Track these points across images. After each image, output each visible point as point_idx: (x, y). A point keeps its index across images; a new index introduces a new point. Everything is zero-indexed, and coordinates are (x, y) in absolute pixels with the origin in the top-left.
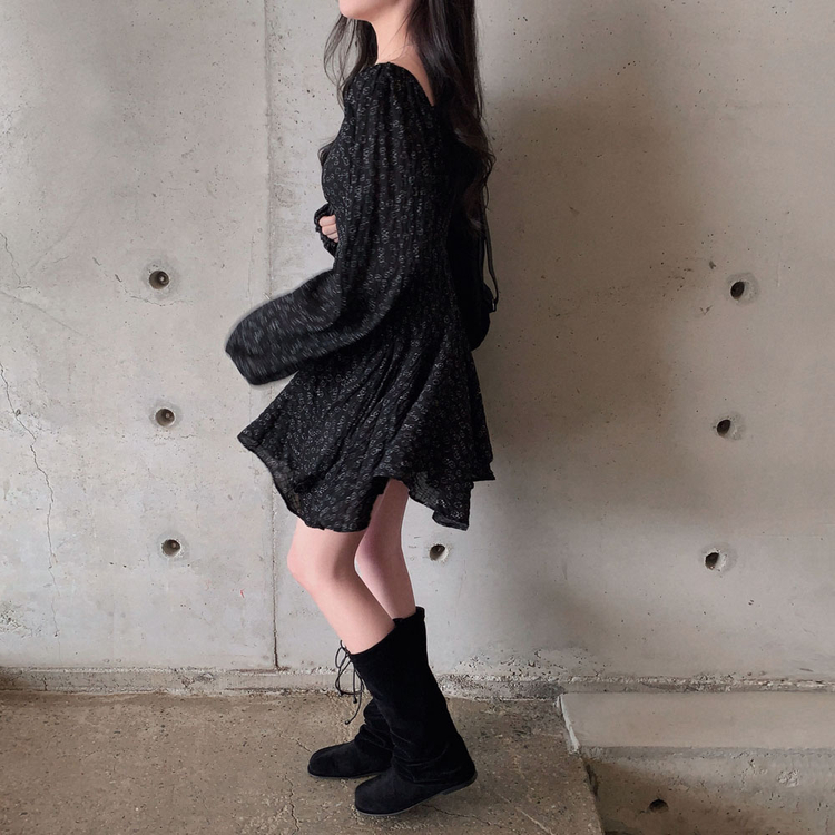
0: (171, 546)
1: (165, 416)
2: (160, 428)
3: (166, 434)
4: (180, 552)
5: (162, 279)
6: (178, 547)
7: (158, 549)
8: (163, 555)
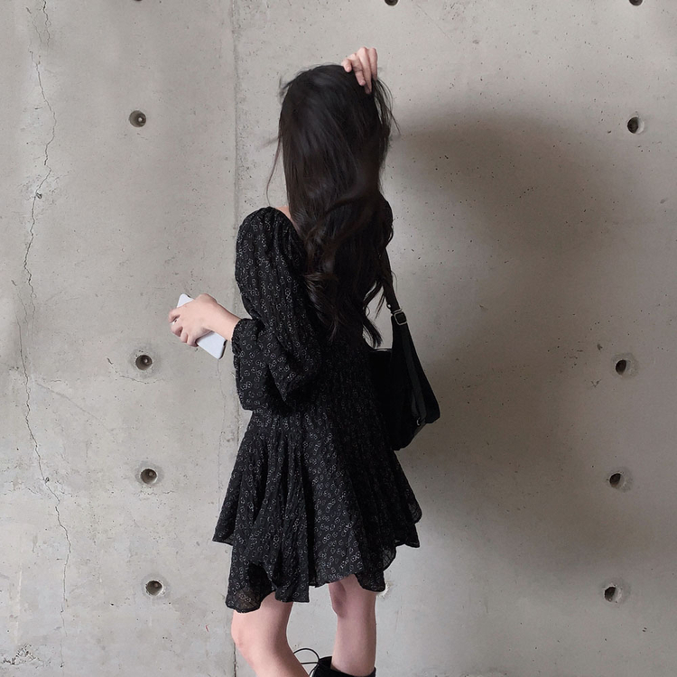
0: (154, 587)
1: (148, 475)
2: (145, 485)
3: (150, 491)
4: (161, 592)
5: (146, 361)
6: (160, 586)
7: (143, 589)
8: (147, 594)
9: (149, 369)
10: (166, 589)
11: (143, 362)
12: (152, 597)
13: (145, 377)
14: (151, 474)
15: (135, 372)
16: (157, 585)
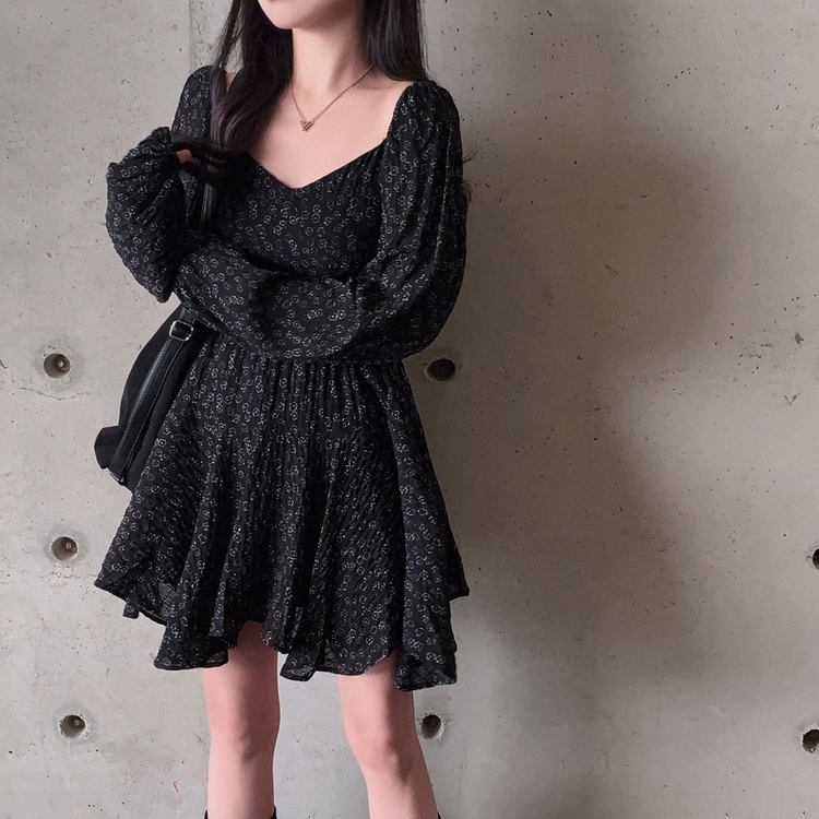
0: (73, 725)
1: (65, 547)
2: (58, 563)
3: (68, 572)
4: (84, 732)
5: (61, 364)
6: (82, 726)
7: (55, 729)
8: (63, 737)
9: (66, 377)
10: (91, 729)
11: (56, 365)
12: (69, 741)
13: (59, 389)
14: (68, 546)
15: (43, 380)
16: (77, 723)
